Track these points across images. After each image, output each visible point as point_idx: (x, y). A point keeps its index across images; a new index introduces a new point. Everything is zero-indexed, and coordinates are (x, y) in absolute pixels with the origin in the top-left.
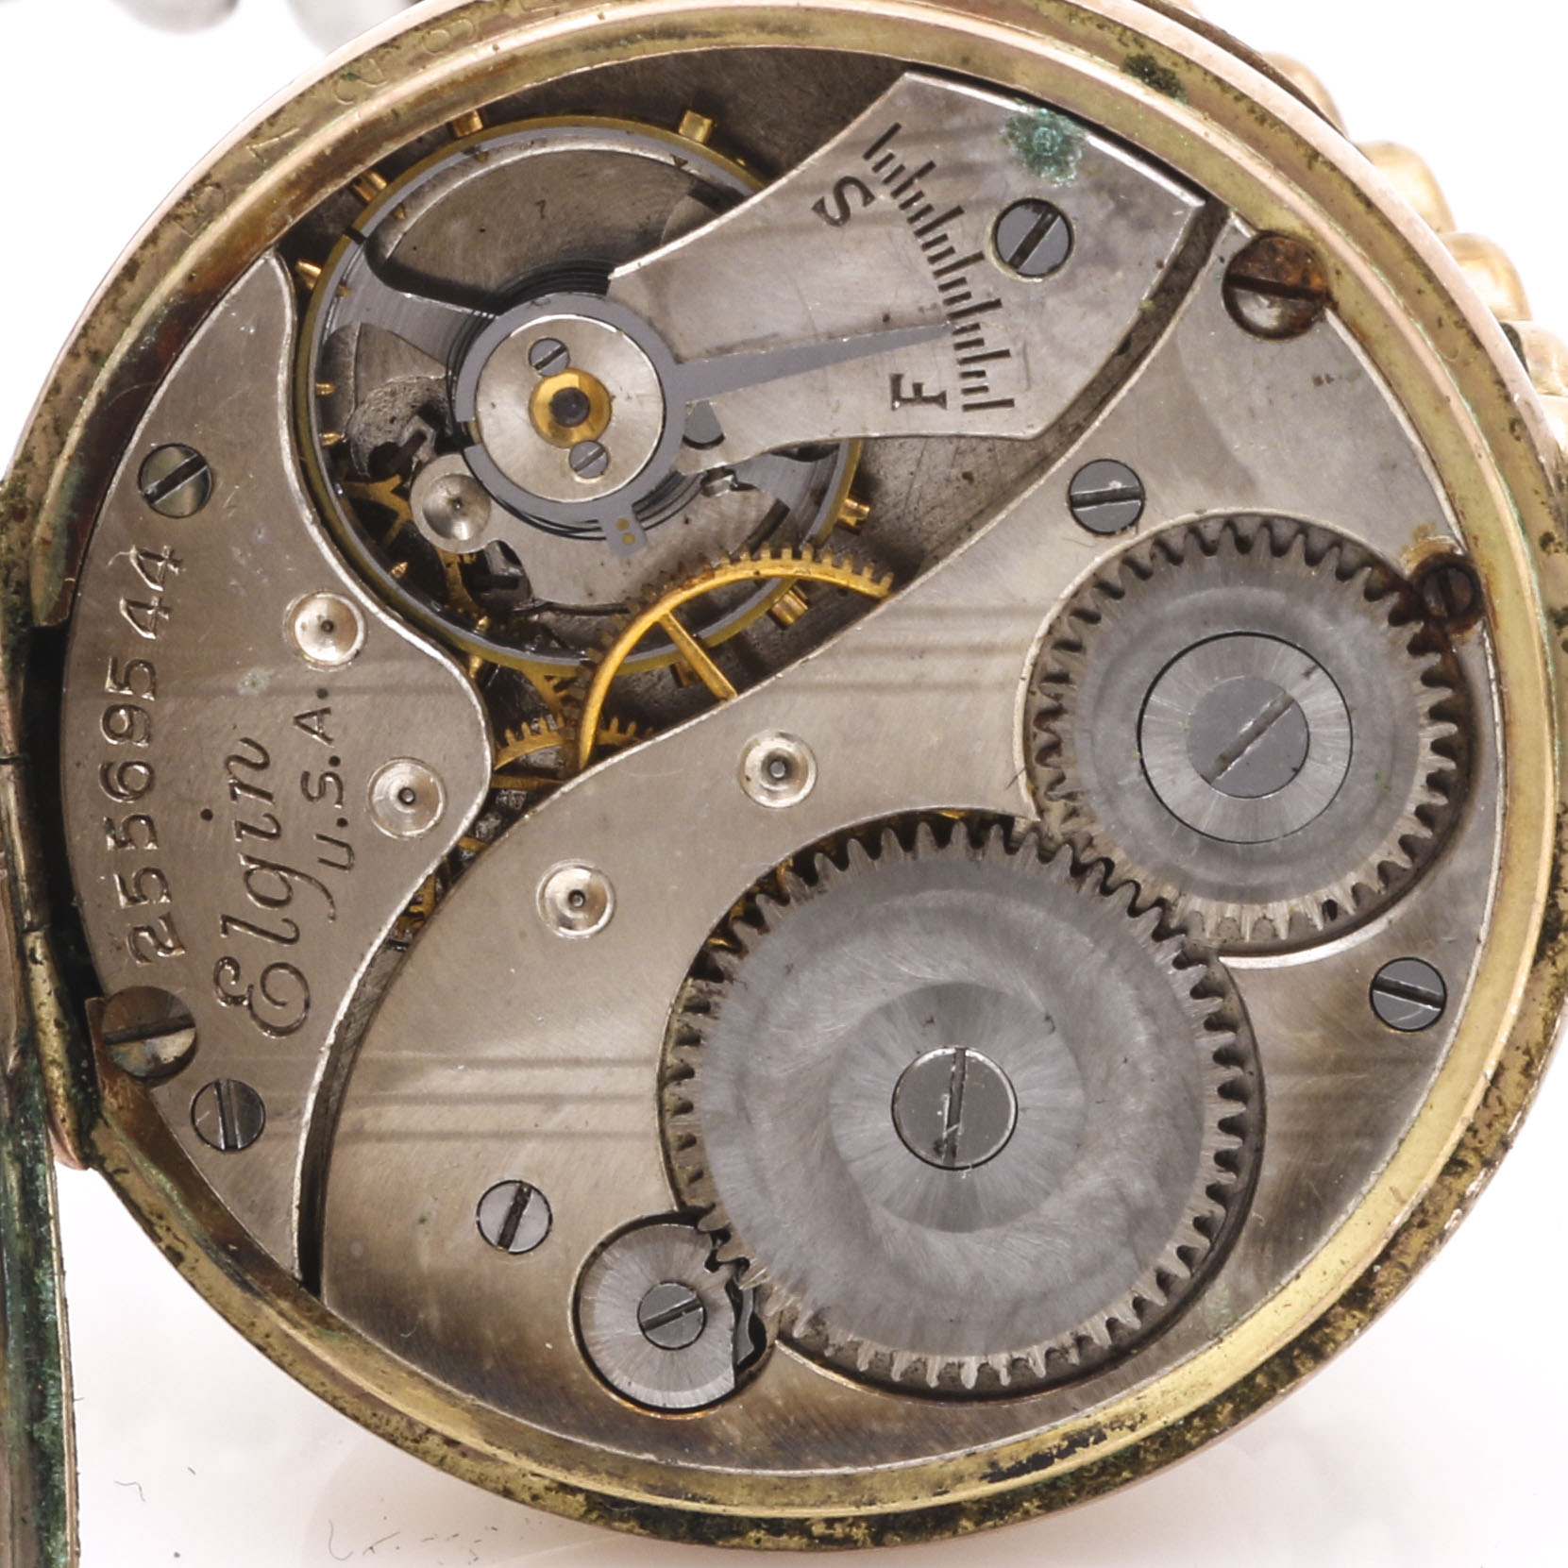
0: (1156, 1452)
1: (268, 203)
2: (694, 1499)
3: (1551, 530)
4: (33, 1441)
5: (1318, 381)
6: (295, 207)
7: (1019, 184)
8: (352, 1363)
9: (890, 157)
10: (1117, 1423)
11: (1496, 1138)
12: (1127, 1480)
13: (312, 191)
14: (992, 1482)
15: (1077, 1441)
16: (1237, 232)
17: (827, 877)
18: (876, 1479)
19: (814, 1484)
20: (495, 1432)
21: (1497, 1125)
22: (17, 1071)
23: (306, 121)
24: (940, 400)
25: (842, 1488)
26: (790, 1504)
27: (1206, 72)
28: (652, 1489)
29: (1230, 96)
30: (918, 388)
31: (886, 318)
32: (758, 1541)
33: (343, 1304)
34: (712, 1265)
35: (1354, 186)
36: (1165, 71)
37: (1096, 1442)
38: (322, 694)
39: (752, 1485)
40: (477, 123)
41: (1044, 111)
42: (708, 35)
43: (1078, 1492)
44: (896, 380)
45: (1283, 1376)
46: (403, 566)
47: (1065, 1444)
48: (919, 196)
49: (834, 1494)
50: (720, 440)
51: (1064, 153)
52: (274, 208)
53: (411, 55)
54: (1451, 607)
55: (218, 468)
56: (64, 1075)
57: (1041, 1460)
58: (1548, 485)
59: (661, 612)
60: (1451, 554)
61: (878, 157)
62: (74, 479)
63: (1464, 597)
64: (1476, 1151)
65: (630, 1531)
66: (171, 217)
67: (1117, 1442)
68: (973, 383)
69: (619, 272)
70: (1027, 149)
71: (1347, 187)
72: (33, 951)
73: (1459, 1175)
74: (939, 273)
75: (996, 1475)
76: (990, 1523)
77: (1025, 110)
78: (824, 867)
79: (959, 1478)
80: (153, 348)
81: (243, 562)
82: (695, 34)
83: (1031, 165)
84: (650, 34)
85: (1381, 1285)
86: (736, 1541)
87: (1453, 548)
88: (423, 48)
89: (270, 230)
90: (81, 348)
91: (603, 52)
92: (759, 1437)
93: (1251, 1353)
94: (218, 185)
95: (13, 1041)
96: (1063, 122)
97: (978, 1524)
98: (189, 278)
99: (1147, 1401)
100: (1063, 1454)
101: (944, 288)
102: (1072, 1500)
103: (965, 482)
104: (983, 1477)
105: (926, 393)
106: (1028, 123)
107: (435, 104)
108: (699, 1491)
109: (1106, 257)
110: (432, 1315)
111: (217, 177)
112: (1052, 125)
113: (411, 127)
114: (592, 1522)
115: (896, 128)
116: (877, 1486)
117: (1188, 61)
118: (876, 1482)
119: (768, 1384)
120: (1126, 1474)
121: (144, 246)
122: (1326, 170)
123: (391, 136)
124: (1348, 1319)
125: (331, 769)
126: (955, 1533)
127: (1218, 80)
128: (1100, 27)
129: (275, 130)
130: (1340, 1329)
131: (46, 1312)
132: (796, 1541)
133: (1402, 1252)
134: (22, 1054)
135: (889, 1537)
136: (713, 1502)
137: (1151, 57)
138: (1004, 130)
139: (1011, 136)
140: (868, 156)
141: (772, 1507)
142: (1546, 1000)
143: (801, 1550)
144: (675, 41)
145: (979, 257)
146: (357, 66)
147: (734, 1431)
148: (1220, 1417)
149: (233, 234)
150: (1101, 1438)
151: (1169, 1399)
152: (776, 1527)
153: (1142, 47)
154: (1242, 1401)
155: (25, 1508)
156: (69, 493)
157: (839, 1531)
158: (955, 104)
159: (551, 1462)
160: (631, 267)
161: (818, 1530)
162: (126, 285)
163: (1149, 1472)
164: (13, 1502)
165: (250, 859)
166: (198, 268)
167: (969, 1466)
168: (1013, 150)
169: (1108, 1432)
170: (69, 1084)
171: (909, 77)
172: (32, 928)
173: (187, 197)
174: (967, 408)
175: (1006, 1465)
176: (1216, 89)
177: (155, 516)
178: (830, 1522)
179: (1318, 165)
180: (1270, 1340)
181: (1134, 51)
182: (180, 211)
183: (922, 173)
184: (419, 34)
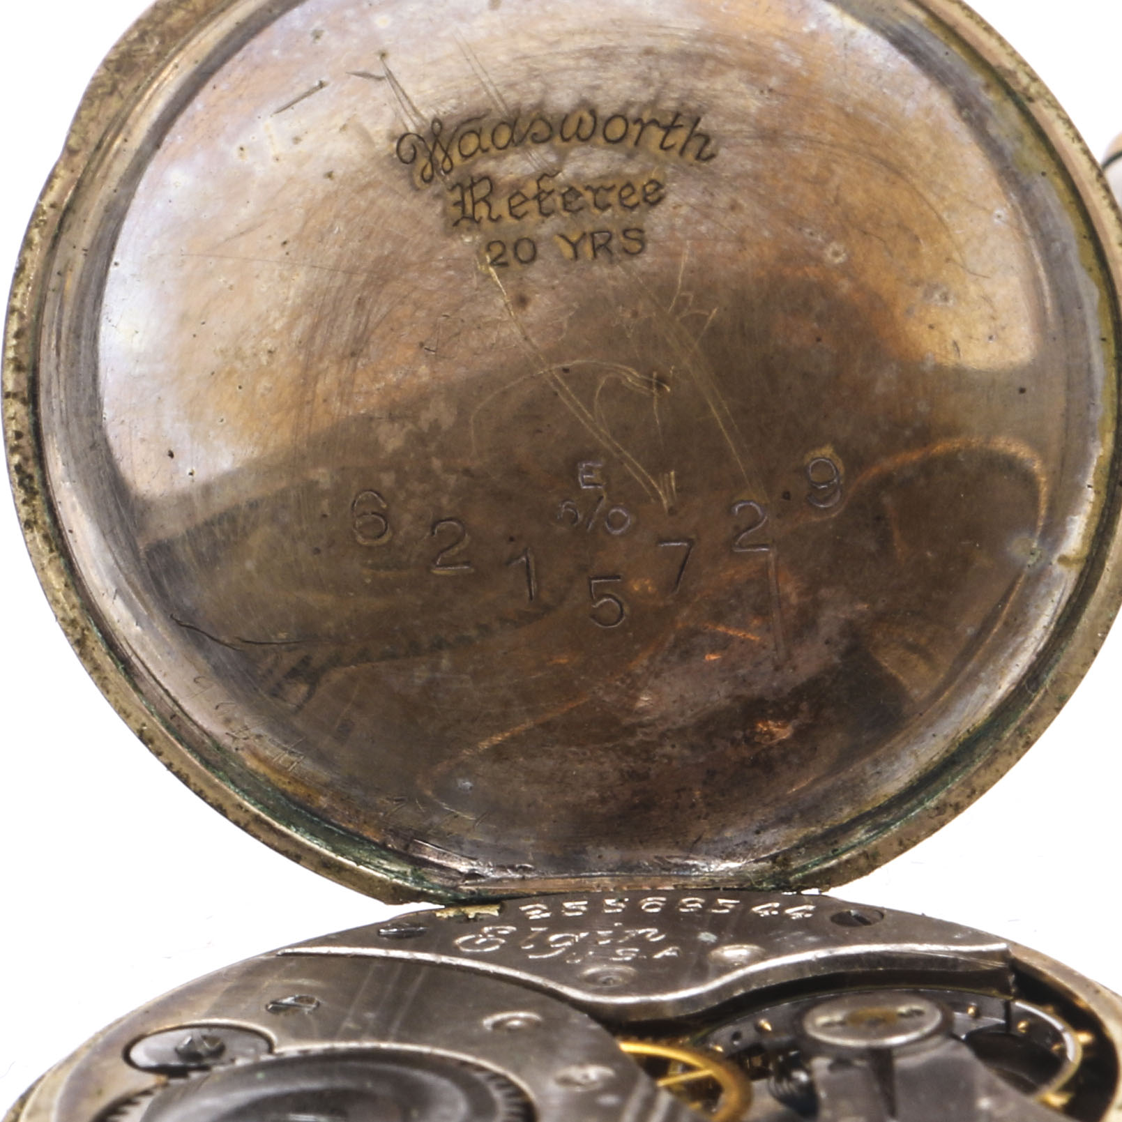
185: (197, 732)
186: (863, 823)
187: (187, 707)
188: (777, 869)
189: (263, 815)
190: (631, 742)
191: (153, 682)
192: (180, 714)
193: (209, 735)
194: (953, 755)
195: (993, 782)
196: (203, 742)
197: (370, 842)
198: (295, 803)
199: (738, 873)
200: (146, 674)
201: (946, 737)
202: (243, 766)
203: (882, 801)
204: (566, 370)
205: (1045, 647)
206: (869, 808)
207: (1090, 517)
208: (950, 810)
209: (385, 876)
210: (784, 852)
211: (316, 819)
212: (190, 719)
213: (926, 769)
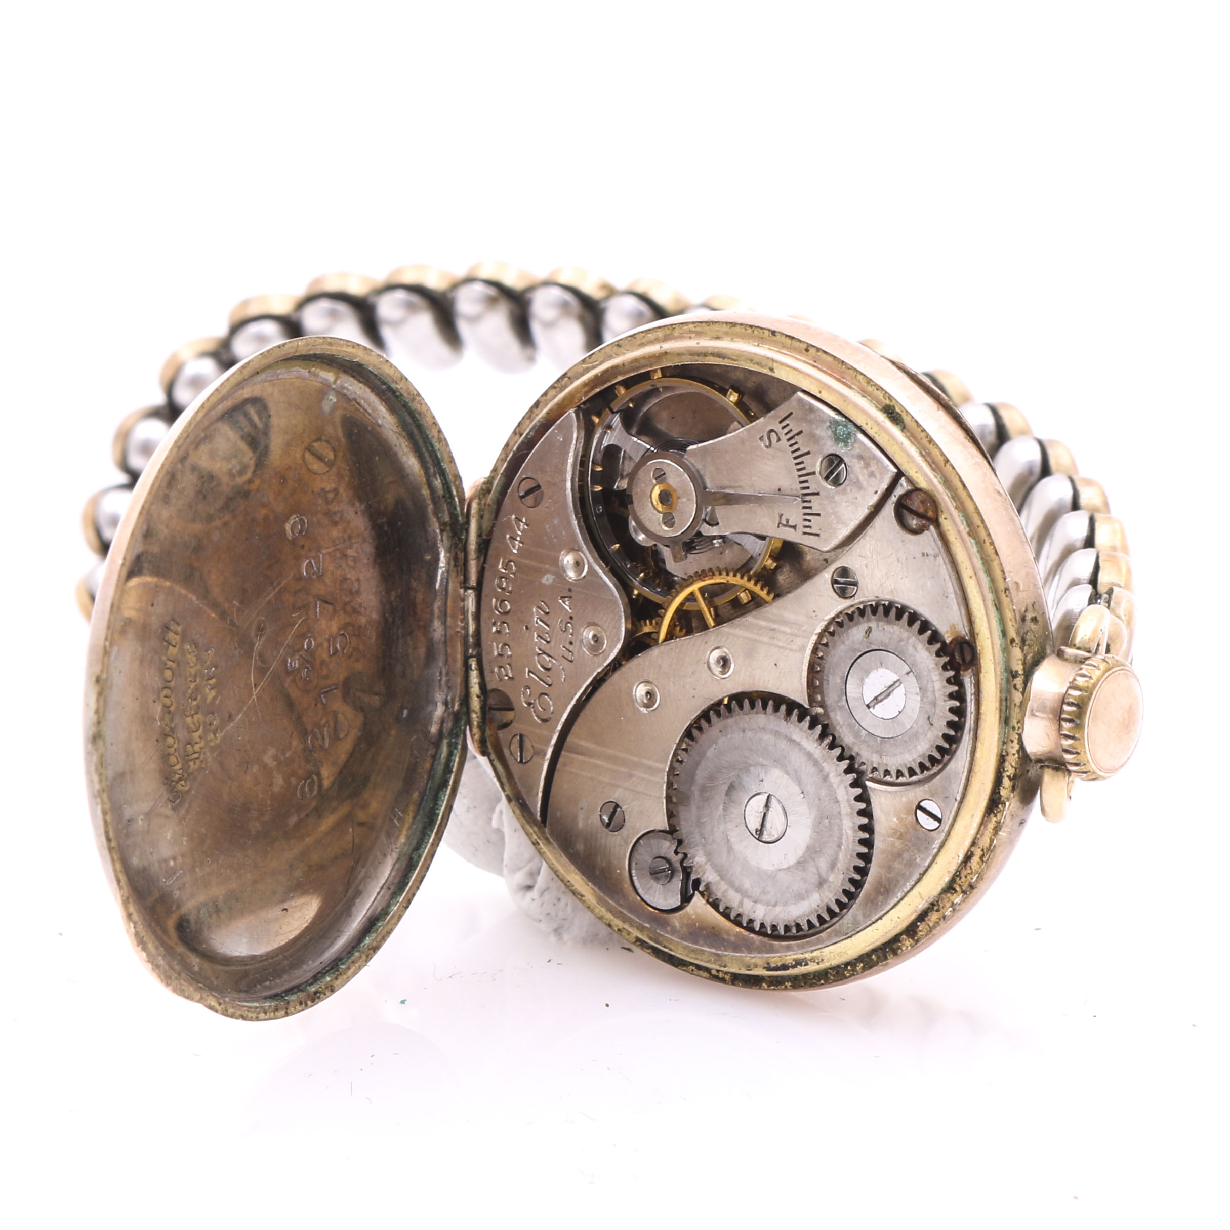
0: (834, 976)
1: (577, 390)
2: (665, 947)
3: (1015, 637)
4: (411, 859)
5: (923, 555)
6: (586, 393)
7: (831, 447)
8: (556, 859)
9: (788, 425)
10: (813, 960)
11: (968, 882)
12: (822, 984)
13: (592, 389)
14: (768, 970)
15: (798, 963)
16: (903, 487)
17: (735, 711)
18: (727, 958)
19: (706, 953)
20: (600, 900)
21: (969, 877)
22: (458, 711)
23: (601, 360)
24: (794, 527)
25: (716, 958)
26: (697, 959)
27: (912, 417)
28: (651, 939)
29: (919, 429)
30: (787, 521)
31: (779, 490)
32: (692, 970)
33: (552, 834)
34: (676, 853)
35: (960, 477)
36: (898, 413)
37: (805, 965)
38: (570, 590)
39: (685, 947)
40: (659, 374)
41: (844, 419)
42: (733, 360)
43: (805, 983)
44: (781, 516)
45: (882, 958)
46: (617, 545)
47: (794, 963)
48: (796, 443)
49: (713, 960)
50: (718, 524)
51: (848, 439)
52: (579, 392)
53: (639, 342)
54: (963, 660)
55: (545, 491)
56: (478, 717)
57: (784, 967)
58: (1015, 618)
59: (695, 587)
60: (963, 638)
61: (784, 424)
62: (502, 483)
63: (968, 658)
64: (960, 886)
65: (649, 953)
66: (553, 387)
67: (812, 968)
68: (807, 523)
69: (691, 448)
70: (835, 433)
71: (957, 477)
72: (471, 665)
73: (952, 894)
74: (800, 476)
75: (769, 969)
76: (773, 987)
77: (838, 417)
78: (735, 707)
79: (756, 966)
80: (533, 437)
81: (549, 530)
82: (729, 358)
83: (836, 441)
84: (713, 354)
85: (920, 931)
86: (685, 968)
87: (964, 636)
88: (643, 341)
89: (577, 401)
90: (517, 431)
91: (696, 358)
92: (685, 929)
93: (863, 945)
94: (569, 378)
95: (457, 699)
96: (850, 425)
97: (769, 986)
98: (548, 413)
99: (824, 954)
100: (794, 967)
101: (801, 482)
102: (802, 986)
103: (824, 562)
104: (764, 968)
105: (790, 524)
106: (837, 423)
107: (637, 364)
108: (667, 944)
109: (858, 485)
110: (580, 847)
111: (569, 375)
112: (845, 426)
113: (628, 372)
114: (638, 946)
115: (791, 413)
116: (727, 961)
117: (907, 411)
118: (727, 959)
119: (689, 909)
120: (822, 982)
121: (542, 396)
122: (951, 468)
123: (621, 374)
124: (907, 941)
125: (569, 620)
126: (760, 988)
127: (916, 422)
128: (877, 389)
129: (590, 361)
130: (904, 944)
131: (438, 809)
132: (706, 974)
133: (929, 920)
134: (461, 704)
135: (736, 983)
136: (671, 950)
137: (894, 407)
138: (828, 424)
139: (830, 427)
140: (780, 422)
141: (691, 958)
142: (991, 831)
143: (706, 978)
144: (721, 359)
145: (814, 473)
146: (620, 342)
147: (677, 924)
148: (858, 968)
149: (564, 399)
150: (806, 964)
151: (832, 955)
152: (699, 967)
153: (891, 401)
154: (866, 964)
155: (393, 884)
156: (499, 488)
157: (721, 975)
158: (812, 409)
159: (618, 917)
160: (695, 447)
161: (714, 972)
162: (535, 410)
163: (830, 983)
164: (387, 881)
165: (540, 650)
166: (551, 410)
167: (760, 962)
168: (830, 433)
169: (809, 962)
170: (480, 721)
171: (800, 394)
172: (472, 656)
173: (558, 381)
174: (805, 533)
175: (773, 965)
176: (914, 424)
177: (521, 504)
178: (718, 971)
179: (948, 465)
180: (870, 942)
181: (887, 402)
182: (556, 385)
183: (798, 434)
184: (643, 334)
185: (393, 873)
186: (432, 482)
187: (383, 881)
188: (448, 528)
189: (435, 830)
190: (391, 619)
191: (375, 902)
192: (387, 884)
193: (394, 865)
194: (408, 435)
195: (431, 412)
196: (398, 869)
197: (432, 765)
198: (418, 811)
199: (448, 551)
200: (372, 908)
201: (398, 438)
202: (405, 844)
203: (422, 472)
204: (255, 685)
205: (369, 387)
206: (424, 479)
207: (322, 369)
208: (441, 436)
209: (457, 756)
210: (440, 526)
211: (425, 798)
212: (388, 878)
213: (411, 448)
